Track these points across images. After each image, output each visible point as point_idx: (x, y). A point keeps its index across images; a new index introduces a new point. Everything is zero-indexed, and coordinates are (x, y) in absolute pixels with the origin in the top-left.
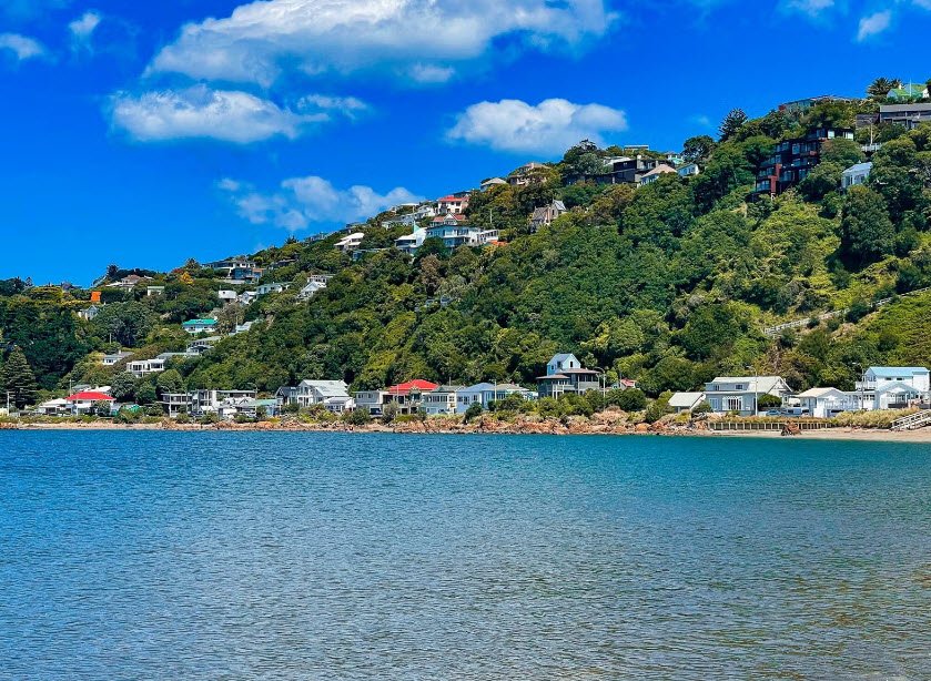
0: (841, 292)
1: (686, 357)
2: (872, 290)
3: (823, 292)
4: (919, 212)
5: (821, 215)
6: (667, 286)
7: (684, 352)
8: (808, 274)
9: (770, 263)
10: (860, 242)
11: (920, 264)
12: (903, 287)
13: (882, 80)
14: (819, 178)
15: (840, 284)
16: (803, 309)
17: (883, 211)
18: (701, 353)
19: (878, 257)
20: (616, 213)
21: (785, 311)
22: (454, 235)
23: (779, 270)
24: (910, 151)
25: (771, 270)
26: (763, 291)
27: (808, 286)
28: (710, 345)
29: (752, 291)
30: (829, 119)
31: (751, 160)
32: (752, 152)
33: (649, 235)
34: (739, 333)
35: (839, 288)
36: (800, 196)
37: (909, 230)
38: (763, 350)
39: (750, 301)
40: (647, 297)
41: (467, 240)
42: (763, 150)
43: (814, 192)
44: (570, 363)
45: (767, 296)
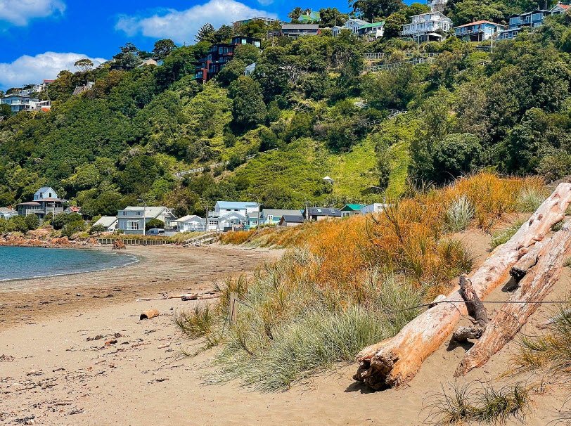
0: (228, 149)
1: (120, 191)
2: (246, 148)
3: (216, 149)
4: (284, 96)
5: (228, 96)
6: (121, 142)
7: (119, 188)
8: (211, 137)
9: (187, 128)
10: (242, 115)
11: (276, 131)
12: (264, 147)
13: (299, 9)
14: (229, 71)
15: (229, 144)
16: (203, 160)
17: (259, 95)
18: (129, 189)
19: (253, 126)
20: (107, 91)
21: (192, 162)
22: (18, 103)
23: (193, 133)
24: (280, 54)
25: (187, 133)
26: (178, 147)
27: (208, 145)
28: (135, 183)
29: (171, 147)
30: (251, 32)
31: (197, 58)
32: (198, 52)
33: (122, 106)
34: (157, 175)
35: (228, 147)
36: (217, 83)
37: (274, 108)
38: (171, 188)
39: (171, 154)
40: (108, 150)
41: (28, 107)
42: (204, 51)
43: (226, 80)
44: (49, 194)
45: (181, 150)
